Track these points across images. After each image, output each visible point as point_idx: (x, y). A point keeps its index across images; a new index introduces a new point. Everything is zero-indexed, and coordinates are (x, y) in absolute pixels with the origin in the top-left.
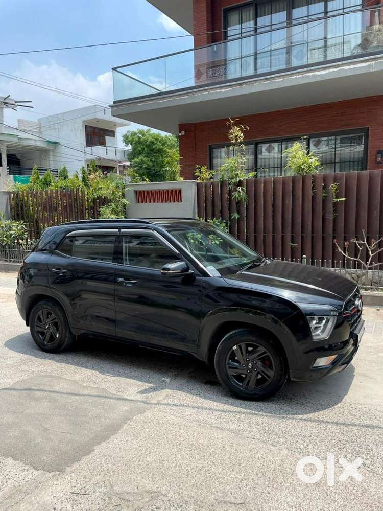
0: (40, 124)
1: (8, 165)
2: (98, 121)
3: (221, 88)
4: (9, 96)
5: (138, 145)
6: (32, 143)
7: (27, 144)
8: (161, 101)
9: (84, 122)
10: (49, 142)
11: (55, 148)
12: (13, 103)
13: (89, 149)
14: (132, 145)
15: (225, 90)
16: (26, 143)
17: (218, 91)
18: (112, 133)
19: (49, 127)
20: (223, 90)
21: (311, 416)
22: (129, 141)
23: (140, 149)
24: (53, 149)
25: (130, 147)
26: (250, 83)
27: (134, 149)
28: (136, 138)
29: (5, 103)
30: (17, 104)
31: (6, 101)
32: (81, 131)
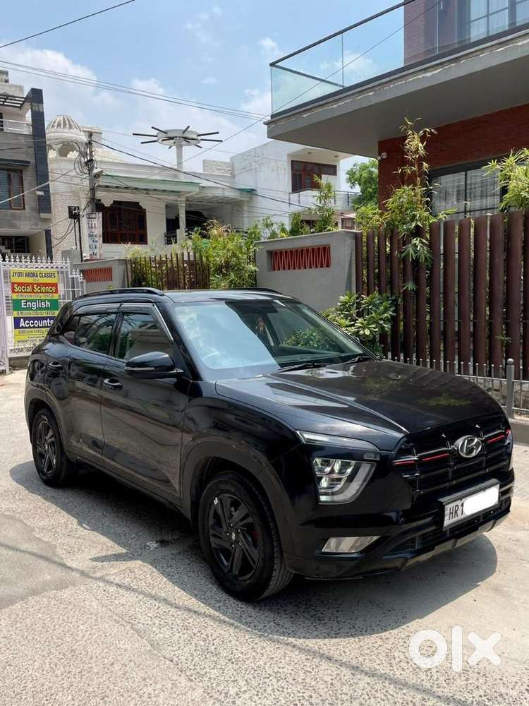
0: (233, 164)
1: (187, 227)
2: (309, 153)
3: (425, 70)
4: (188, 127)
5: (368, 185)
6: (219, 193)
7: (212, 195)
8: (335, 106)
9: (289, 155)
10: (242, 190)
11: (251, 198)
12: (195, 137)
13: (295, 197)
14: (360, 184)
15: (432, 73)
16: (210, 194)
17: (421, 76)
18: (332, 170)
19: (244, 168)
20: (429, 74)
21: (312, 643)
22: (356, 180)
23: (371, 190)
24: (248, 199)
25: (357, 189)
26: (474, 54)
27: (363, 191)
28: (365, 175)
29: (185, 138)
30: (200, 138)
31: (186, 135)
32: (285, 170)
